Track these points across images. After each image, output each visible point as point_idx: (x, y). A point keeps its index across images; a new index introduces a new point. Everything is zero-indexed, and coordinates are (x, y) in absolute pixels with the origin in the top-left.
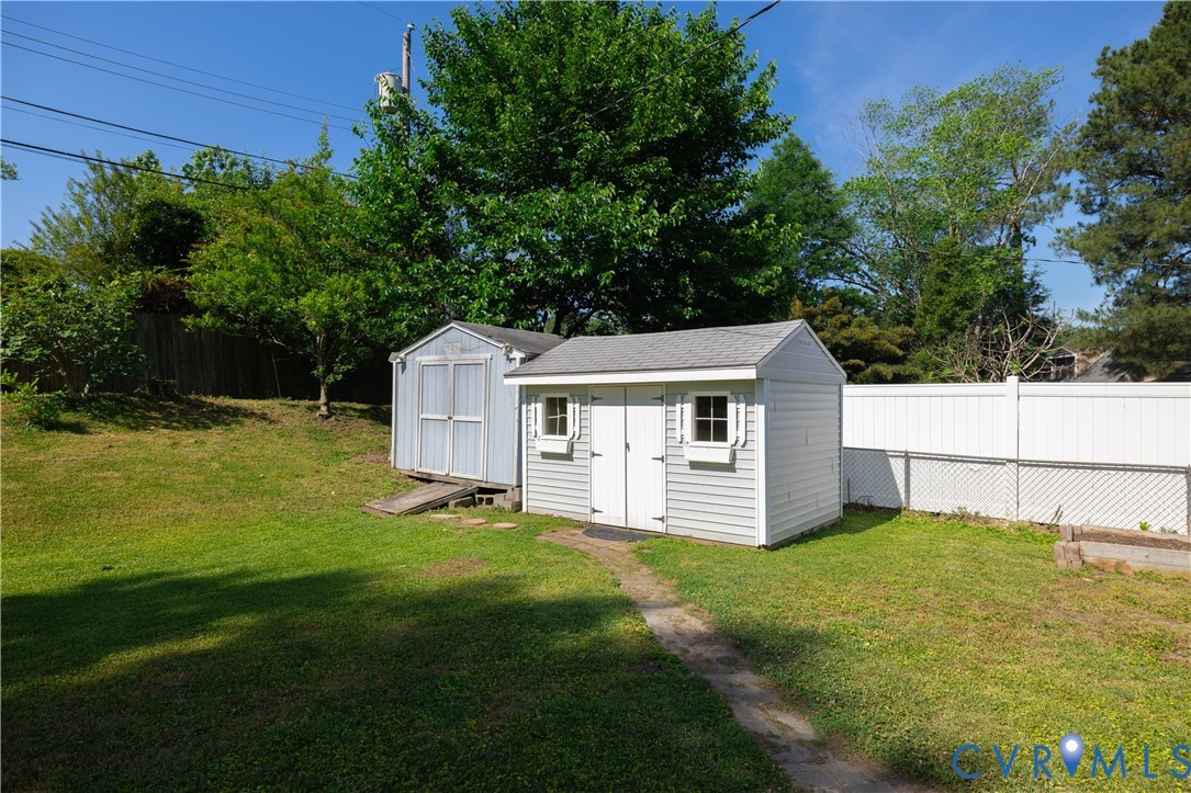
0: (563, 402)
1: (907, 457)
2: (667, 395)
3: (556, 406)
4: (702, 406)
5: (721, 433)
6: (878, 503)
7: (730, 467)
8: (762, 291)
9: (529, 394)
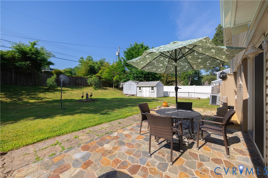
0: (141, 87)
1: (169, 92)
2: (149, 87)
3: (140, 88)
4: (152, 87)
5: (153, 90)
6: (167, 96)
7: (154, 92)
8: (158, 77)
9: (137, 87)
